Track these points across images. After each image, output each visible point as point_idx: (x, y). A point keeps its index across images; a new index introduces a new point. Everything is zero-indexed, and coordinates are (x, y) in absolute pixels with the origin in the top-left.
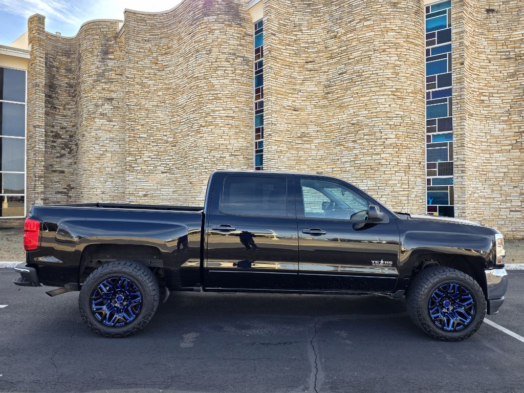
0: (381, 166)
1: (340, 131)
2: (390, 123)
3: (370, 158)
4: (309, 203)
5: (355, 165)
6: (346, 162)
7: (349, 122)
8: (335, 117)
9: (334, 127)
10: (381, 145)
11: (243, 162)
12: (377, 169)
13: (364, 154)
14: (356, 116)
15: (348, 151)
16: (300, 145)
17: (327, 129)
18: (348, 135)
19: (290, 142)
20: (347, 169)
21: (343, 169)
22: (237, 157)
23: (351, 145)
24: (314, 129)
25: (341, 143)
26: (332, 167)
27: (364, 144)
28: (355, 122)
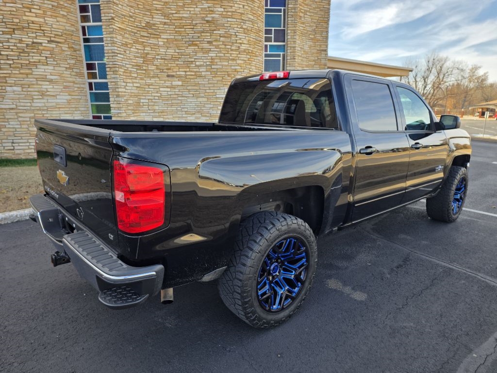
0: (236, 73)
1: (192, 27)
2: (244, 27)
3: (227, 63)
4: (161, 112)
5: (211, 70)
6: (201, 66)
7: (203, 19)
8: (186, 9)
9: (184, 22)
10: (236, 50)
11: (69, 53)
12: (233, 75)
13: (220, 58)
14: (211, 12)
15: (204, 53)
16: (146, 38)
17: (177, 23)
18: (203, 34)
19: (135, 33)
20: (203, 73)
21: (198, 73)
22: (59, 45)
23: (206, 46)
24: (161, 20)
25: (194, 43)
26: (185, 70)
27: (220, 46)
28: (210, 19)
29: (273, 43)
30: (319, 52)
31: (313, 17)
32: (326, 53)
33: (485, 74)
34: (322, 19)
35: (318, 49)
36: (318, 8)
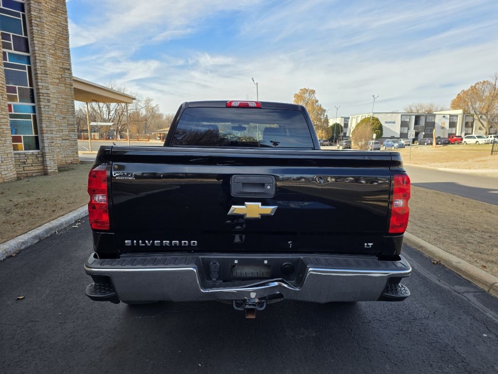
29: (13, 51)
30: (63, 70)
31: (52, 32)
32: (70, 72)
33: (157, 105)
34: (61, 35)
35: (61, 66)
36: (55, 22)
